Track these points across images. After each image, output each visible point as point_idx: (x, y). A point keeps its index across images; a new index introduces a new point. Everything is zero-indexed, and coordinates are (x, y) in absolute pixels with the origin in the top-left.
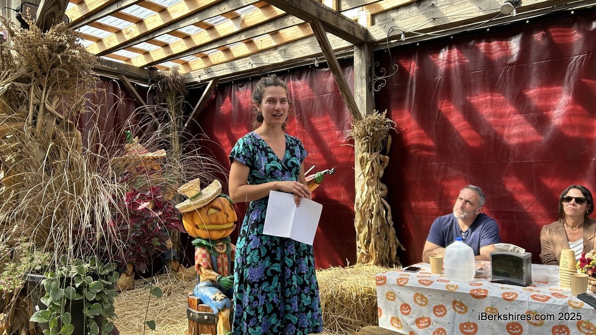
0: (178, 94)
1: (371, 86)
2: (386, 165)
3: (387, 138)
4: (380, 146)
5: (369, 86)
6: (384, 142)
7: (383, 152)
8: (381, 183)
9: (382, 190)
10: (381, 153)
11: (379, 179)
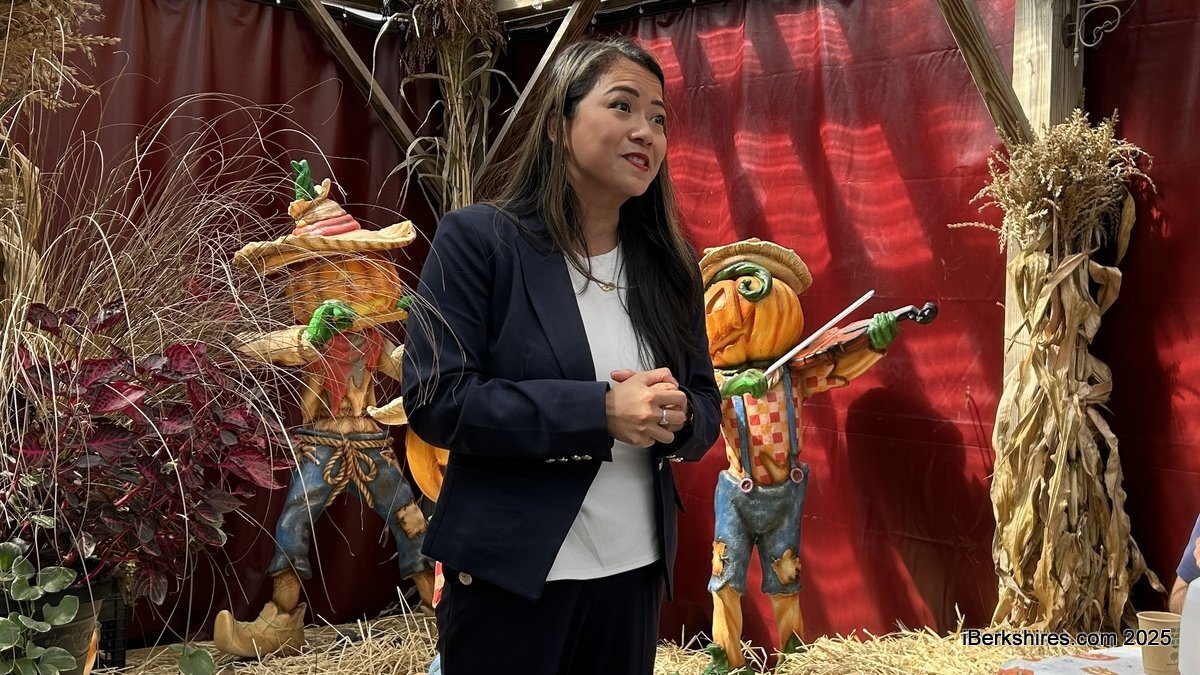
0: (476, 47)
1: (1072, 29)
2: (1112, 297)
3: (1121, 205)
4: (1095, 232)
5: (1063, 29)
6: (1109, 221)
7: (1105, 256)
8: (1091, 358)
9: (1092, 381)
10: (1095, 257)
11: (1082, 344)
